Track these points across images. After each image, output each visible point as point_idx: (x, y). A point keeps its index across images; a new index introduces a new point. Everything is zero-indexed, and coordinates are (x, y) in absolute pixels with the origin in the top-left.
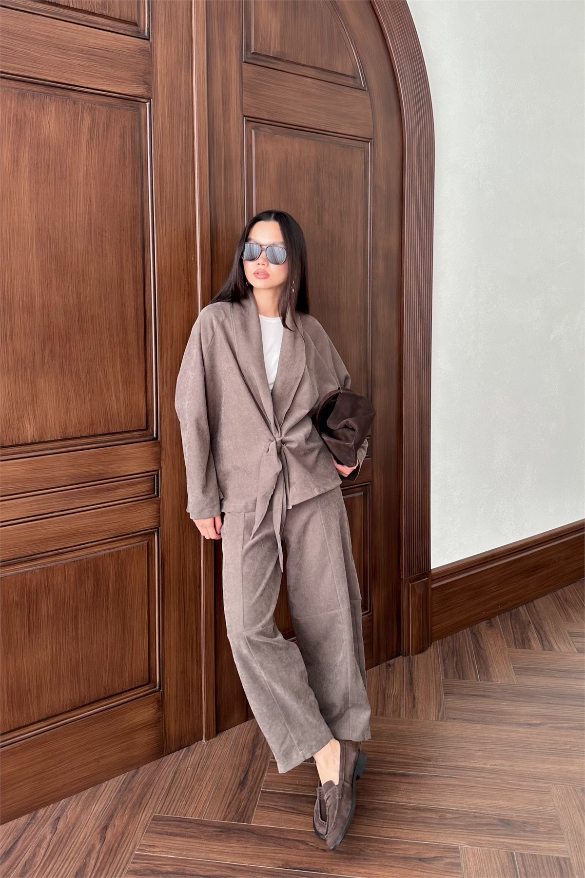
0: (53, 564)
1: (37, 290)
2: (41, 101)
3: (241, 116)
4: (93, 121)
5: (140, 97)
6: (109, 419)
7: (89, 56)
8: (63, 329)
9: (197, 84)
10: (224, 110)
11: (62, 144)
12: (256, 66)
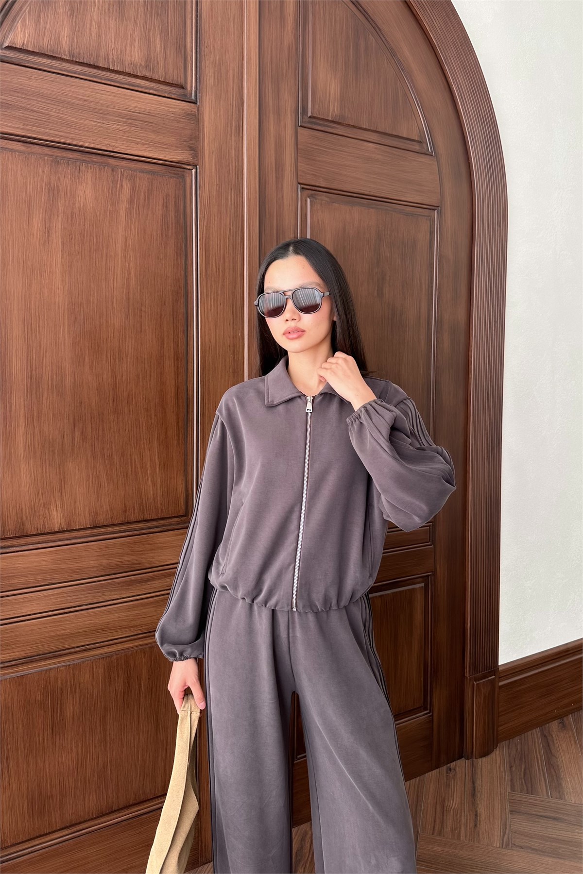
0: (80, 661)
1: (68, 369)
2: (76, 169)
3: (295, 184)
4: (133, 189)
5: (185, 164)
6: (144, 505)
7: (130, 121)
8: (96, 410)
9: (248, 150)
10: (277, 177)
11: (98, 214)
12: (312, 130)
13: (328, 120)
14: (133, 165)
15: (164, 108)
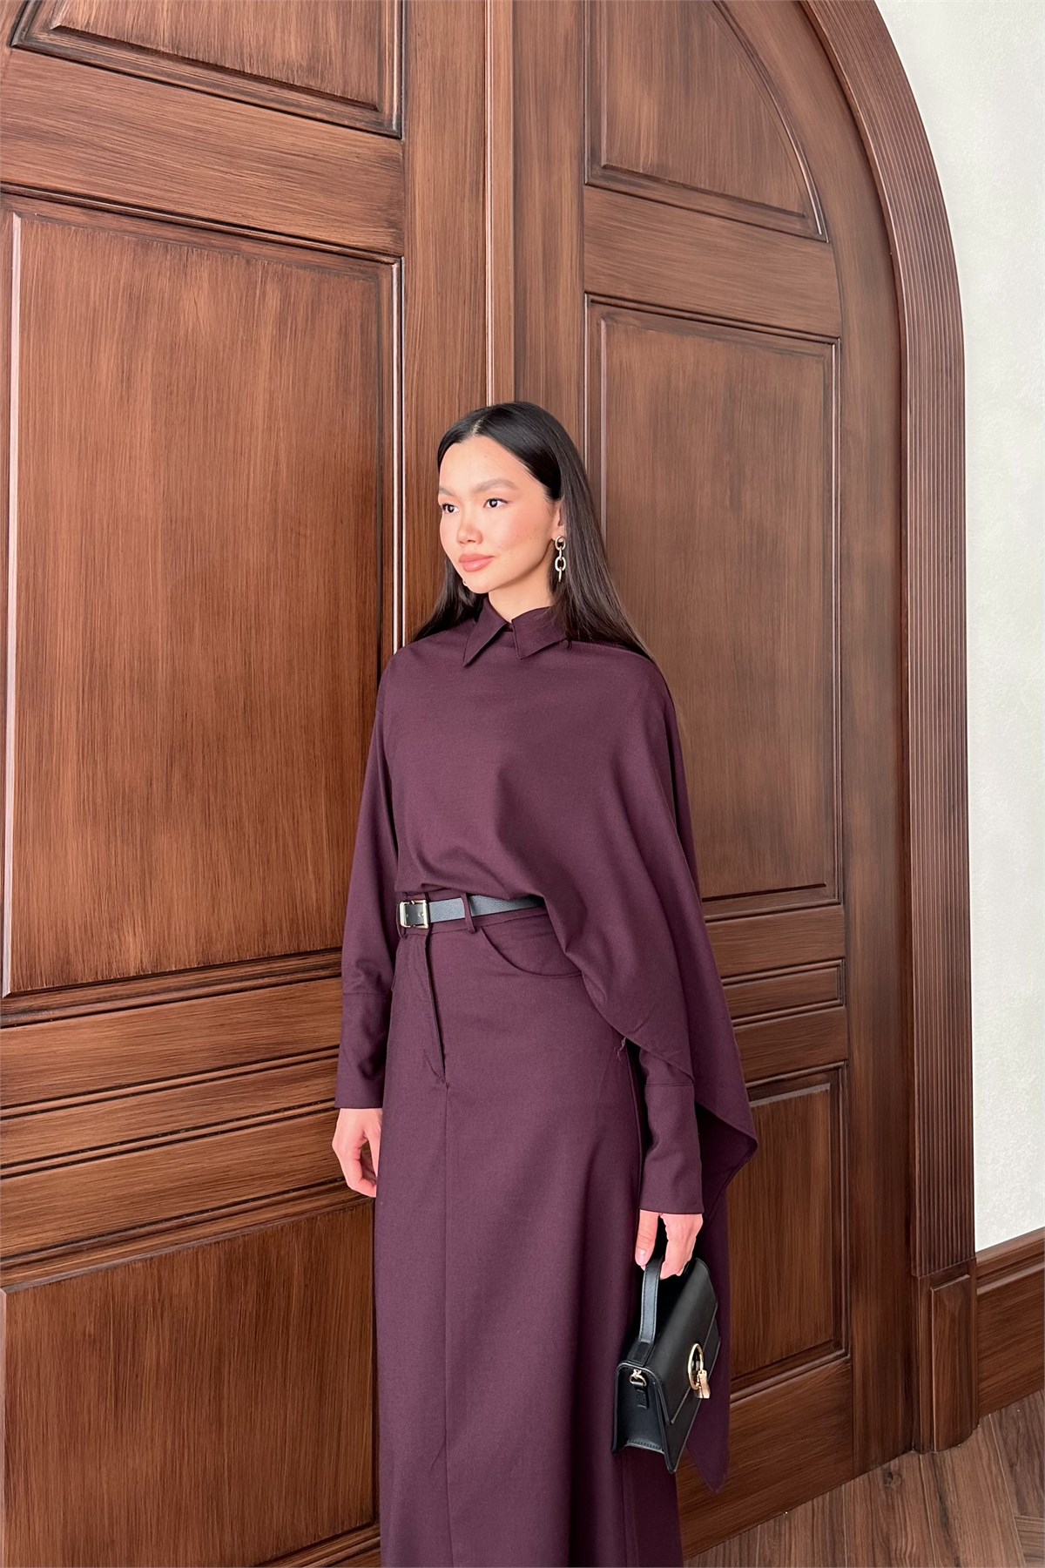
1: (162, 647)
2: (180, 259)
3: (579, 292)
4: (285, 297)
5: (379, 253)
7: (280, 170)
9: (495, 227)
10: (546, 280)
11: (221, 348)
12: (610, 192)
13: (637, 173)
14: (284, 253)
15: (341, 146)
